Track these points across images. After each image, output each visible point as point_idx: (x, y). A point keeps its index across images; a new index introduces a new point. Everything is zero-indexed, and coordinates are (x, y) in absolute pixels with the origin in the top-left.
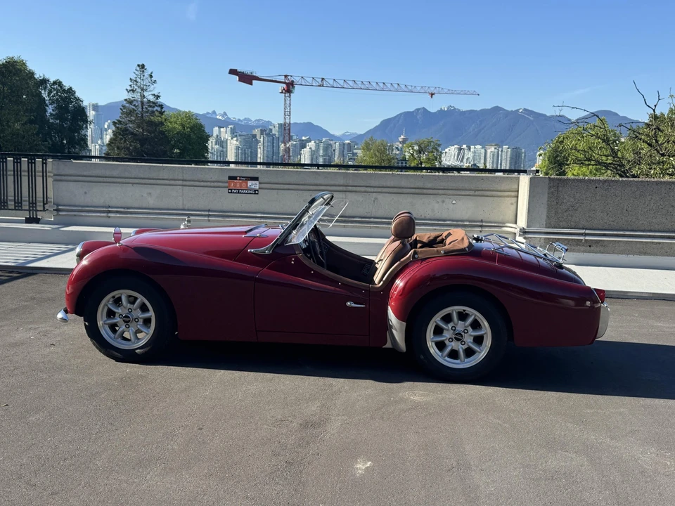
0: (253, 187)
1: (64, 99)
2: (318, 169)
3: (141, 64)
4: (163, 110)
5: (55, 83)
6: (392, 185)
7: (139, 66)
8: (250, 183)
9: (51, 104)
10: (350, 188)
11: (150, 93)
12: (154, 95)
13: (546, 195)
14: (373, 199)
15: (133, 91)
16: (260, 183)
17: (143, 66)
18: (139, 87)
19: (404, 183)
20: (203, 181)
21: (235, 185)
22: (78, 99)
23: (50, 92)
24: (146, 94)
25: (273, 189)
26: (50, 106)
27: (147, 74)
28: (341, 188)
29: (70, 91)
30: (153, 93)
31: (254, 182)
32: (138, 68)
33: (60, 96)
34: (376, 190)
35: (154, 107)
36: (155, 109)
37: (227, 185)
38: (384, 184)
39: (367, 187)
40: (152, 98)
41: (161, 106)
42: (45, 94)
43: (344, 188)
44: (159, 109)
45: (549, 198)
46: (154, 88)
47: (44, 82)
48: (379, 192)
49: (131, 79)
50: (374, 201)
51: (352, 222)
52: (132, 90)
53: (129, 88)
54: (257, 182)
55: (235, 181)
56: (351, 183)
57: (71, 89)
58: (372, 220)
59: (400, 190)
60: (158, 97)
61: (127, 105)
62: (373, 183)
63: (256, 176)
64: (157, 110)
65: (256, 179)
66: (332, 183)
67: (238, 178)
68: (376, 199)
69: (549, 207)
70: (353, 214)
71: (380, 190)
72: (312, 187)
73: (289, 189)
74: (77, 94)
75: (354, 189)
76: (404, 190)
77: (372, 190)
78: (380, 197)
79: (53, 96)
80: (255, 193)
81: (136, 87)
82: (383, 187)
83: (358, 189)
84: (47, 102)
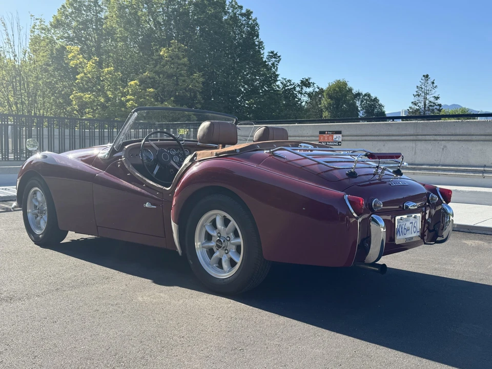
0: (337, 139)
1: (370, 106)
2: (393, 121)
3: (425, 74)
4: (441, 108)
5: (365, 95)
6: (461, 133)
7: (424, 76)
8: (335, 136)
9: (361, 110)
10: (420, 137)
11: (432, 96)
12: (435, 97)
14: (442, 147)
16: (342, 136)
17: (427, 76)
18: (423, 92)
19: (473, 130)
20: (302, 136)
21: (324, 139)
22: (381, 106)
23: (362, 101)
24: (428, 97)
25: (353, 141)
26: (361, 112)
27: (430, 82)
28: (411, 138)
29: (376, 100)
30: (433, 95)
31: (338, 135)
32: (423, 78)
33: (369, 104)
34: (445, 138)
35: (434, 106)
36: (434, 108)
37: (318, 138)
38: (453, 132)
39: (436, 135)
40: (432, 99)
41: (440, 105)
42: (358, 103)
43: (414, 138)
44: (438, 107)
46: (435, 92)
47: (359, 94)
48: (449, 140)
49: (417, 87)
50: (443, 149)
51: (420, 169)
52: (418, 95)
53: (415, 94)
54: (340, 135)
55: (324, 135)
56: (420, 132)
57: (376, 98)
58: (439, 167)
59: (470, 138)
61: (413, 106)
62: (442, 131)
63: (339, 130)
64: (436, 109)
65: (339, 132)
66: (404, 133)
67: (326, 133)
68: (445, 147)
70: (422, 162)
71: (449, 138)
72: (385, 138)
73: (366, 140)
74: (380, 102)
75: (423, 137)
76: (474, 138)
77: (441, 138)
78: (449, 145)
79: (363, 105)
80: (339, 145)
81: (420, 92)
82: (452, 135)
83: (428, 138)
84: (359, 109)
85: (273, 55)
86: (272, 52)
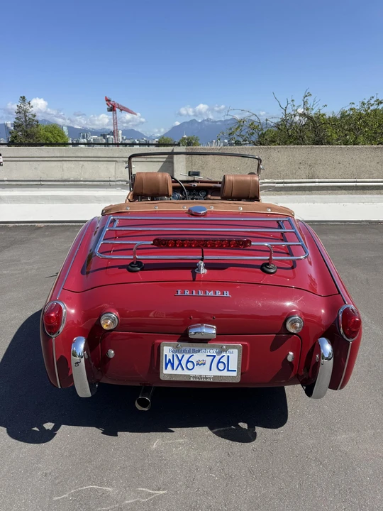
3: (22, 96)
6: (93, 156)
13: (185, 160)
17: (24, 98)
18: (23, 110)
27: (27, 102)
30: (31, 114)
32: (21, 99)
35: (33, 122)
44: (36, 123)
45: (187, 161)
53: (17, 111)
60: (34, 116)
61: (17, 121)
66: (52, 155)
68: (83, 165)
69: (187, 166)
71: (85, 159)
78: (86, 164)
82: (87, 157)
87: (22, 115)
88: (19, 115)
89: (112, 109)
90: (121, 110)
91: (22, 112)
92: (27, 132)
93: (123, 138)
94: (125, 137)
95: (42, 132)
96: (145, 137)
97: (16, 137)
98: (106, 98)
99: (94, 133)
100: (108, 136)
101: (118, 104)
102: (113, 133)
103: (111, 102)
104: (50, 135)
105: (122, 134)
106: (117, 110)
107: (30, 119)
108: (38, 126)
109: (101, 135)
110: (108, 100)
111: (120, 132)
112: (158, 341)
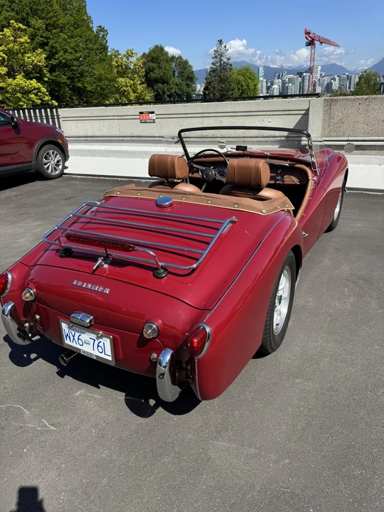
0: (152, 118)
5: (178, 58)
6: (231, 111)
7: (219, 41)
8: (150, 115)
10: (206, 115)
13: (322, 112)
14: (219, 121)
15: (216, 57)
16: (156, 115)
17: (221, 41)
21: (143, 117)
22: (190, 66)
24: (223, 58)
25: (163, 118)
27: (223, 46)
28: (200, 115)
29: (186, 62)
30: (226, 57)
31: (152, 115)
32: (218, 43)
34: (220, 115)
35: (227, 66)
37: (138, 117)
39: (215, 113)
40: (225, 60)
41: (231, 65)
42: (174, 65)
43: (202, 115)
45: (324, 114)
46: (227, 54)
47: (173, 58)
48: (223, 117)
49: (214, 50)
50: (220, 123)
53: (214, 56)
54: (154, 115)
55: (143, 115)
56: (206, 111)
57: (186, 61)
59: (235, 114)
60: (229, 59)
61: (213, 66)
62: (219, 110)
63: (154, 110)
64: (228, 68)
65: (153, 113)
66: (195, 112)
67: (144, 113)
68: (221, 121)
69: (324, 120)
71: (223, 115)
72: (184, 116)
75: (208, 115)
77: (218, 115)
79: (178, 66)
80: (154, 122)
82: (225, 112)
83: (210, 115)
84: (174, 70)
85: (101, 29)
86: (100, 27)
87: (218, 60)
88: (215, 60)
89: (311, 43)
90: (322, 43)
91: (218, 55)
92: (220, 77)
93: (321, 75)
94: (323, 75)
95: (234, 76)
96: (348, 71)
97: (210, 82)
98: (306, 30)
99: (289, 72)
100: (304, 74)
101: (319, 37)
102: (310, 70)
103: (311, 35)
104: (241, 78)
105: (321, 71)
106: (317, 43)
107: (224, 63)
108: (231, 69)
109: (298, 74)
110: (307, 33)
111: (320, 68)
112: (59, 317)
